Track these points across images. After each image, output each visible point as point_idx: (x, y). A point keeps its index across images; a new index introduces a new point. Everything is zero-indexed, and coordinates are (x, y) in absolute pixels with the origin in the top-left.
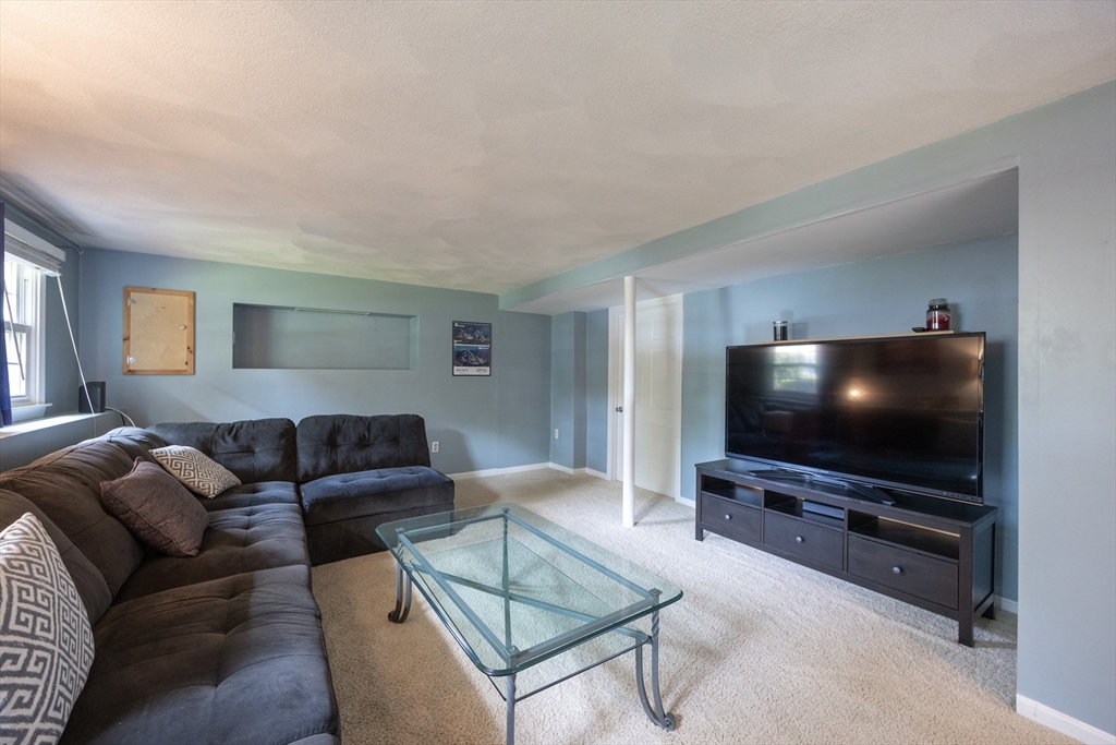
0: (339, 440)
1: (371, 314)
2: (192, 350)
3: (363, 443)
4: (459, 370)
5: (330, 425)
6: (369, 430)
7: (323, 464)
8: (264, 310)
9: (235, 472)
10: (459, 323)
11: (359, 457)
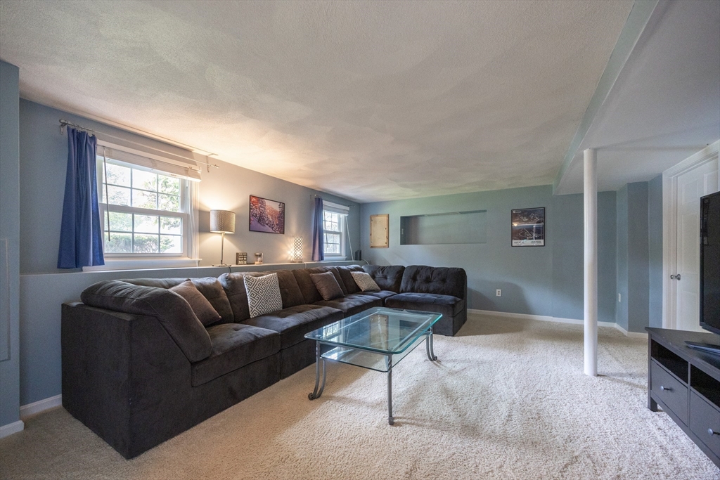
0: (418, 278)
1: (461, 213)
2: (388, 238)
3: (428, 280)
4: (515, 243)
5: (415, 270)
6: (432, 274)
7: (409, 288)
8: (416, 218)
9: (379, 285)
10: (516, 210)
11: (424, 287)
